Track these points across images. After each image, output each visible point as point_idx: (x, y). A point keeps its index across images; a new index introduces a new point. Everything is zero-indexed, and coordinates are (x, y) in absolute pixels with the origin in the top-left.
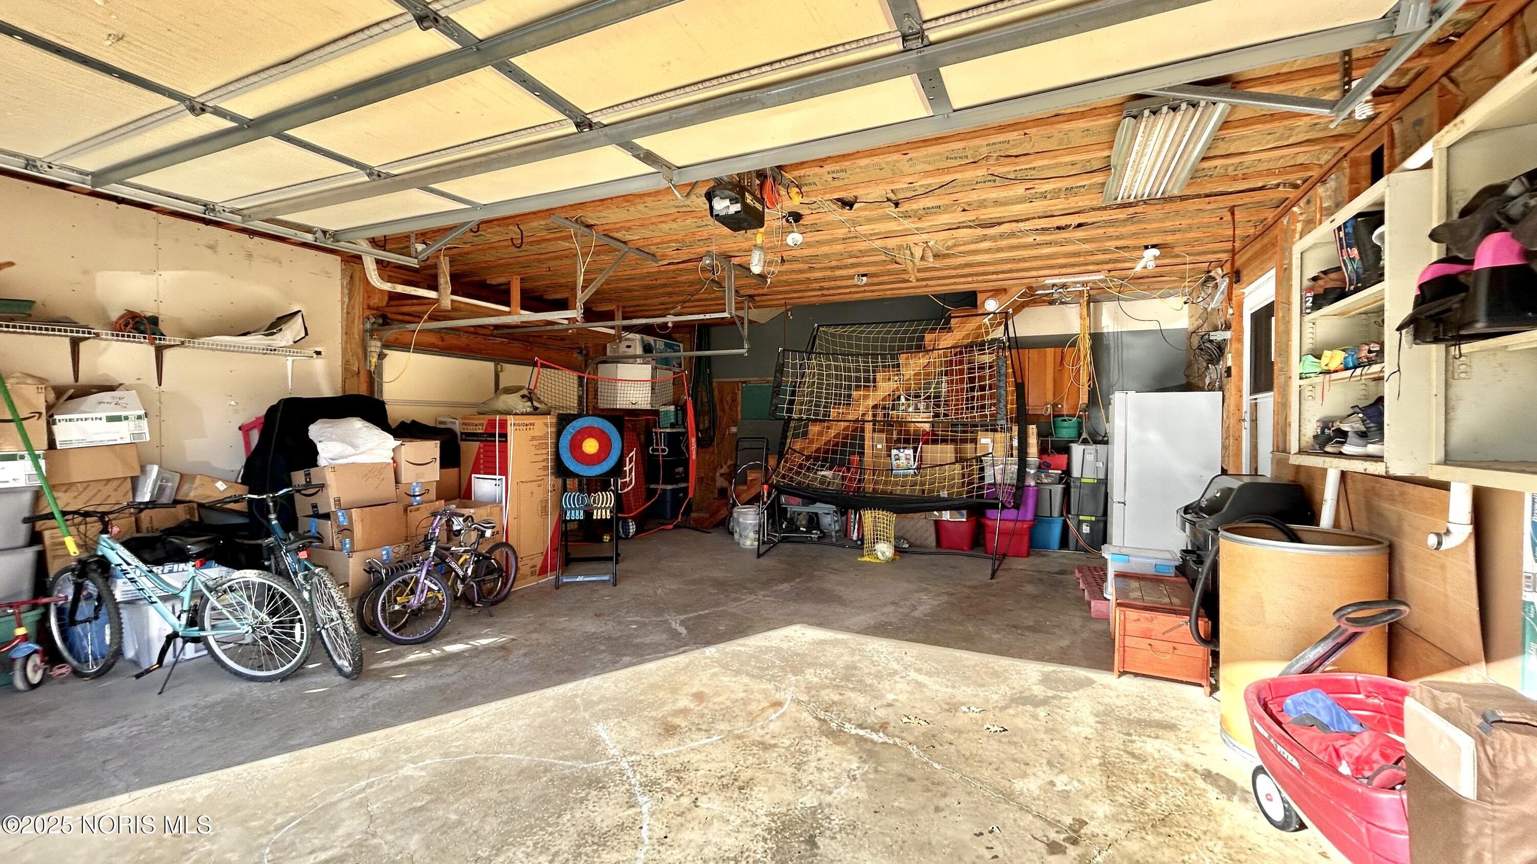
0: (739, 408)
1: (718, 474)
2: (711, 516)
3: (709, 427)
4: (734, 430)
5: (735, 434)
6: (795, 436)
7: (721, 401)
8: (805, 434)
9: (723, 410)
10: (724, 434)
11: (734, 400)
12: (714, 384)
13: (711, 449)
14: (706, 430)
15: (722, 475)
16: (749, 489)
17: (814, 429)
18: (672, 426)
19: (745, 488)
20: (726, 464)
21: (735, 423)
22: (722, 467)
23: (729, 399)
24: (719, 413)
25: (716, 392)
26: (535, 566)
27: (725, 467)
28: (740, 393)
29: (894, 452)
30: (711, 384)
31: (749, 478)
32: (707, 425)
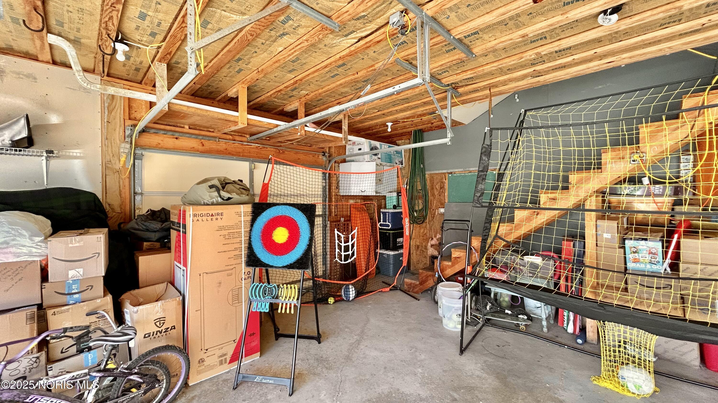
0: (446, 194)
1: (429, 244)
2: (421, 283)
3: (422, 209)
4: (442, 210)
5: (443, 214)
6: (501, 221)
7: (432, 189)
8: (511, 220)
9: (433, 195)
10: (434, 214)
11: (442, 187)
12: (427, 175)
13: (424, 225)
14: (420, 211)
15: (432, 246)
16: (453, 265)
17: (519, 215)
18: (395, 207)
19: (450, 264)
20: (435, 237)
21: (442, 205)
22: (432, 239)
23: (438, 187)
24: (431, 198)
25: (428, 183)
26: (225, 355)
27: (435, 239)
28: (447, 181)
29: (628, 243)
30: (424, 175)
31: (453, 256)
32: (420, 208)
